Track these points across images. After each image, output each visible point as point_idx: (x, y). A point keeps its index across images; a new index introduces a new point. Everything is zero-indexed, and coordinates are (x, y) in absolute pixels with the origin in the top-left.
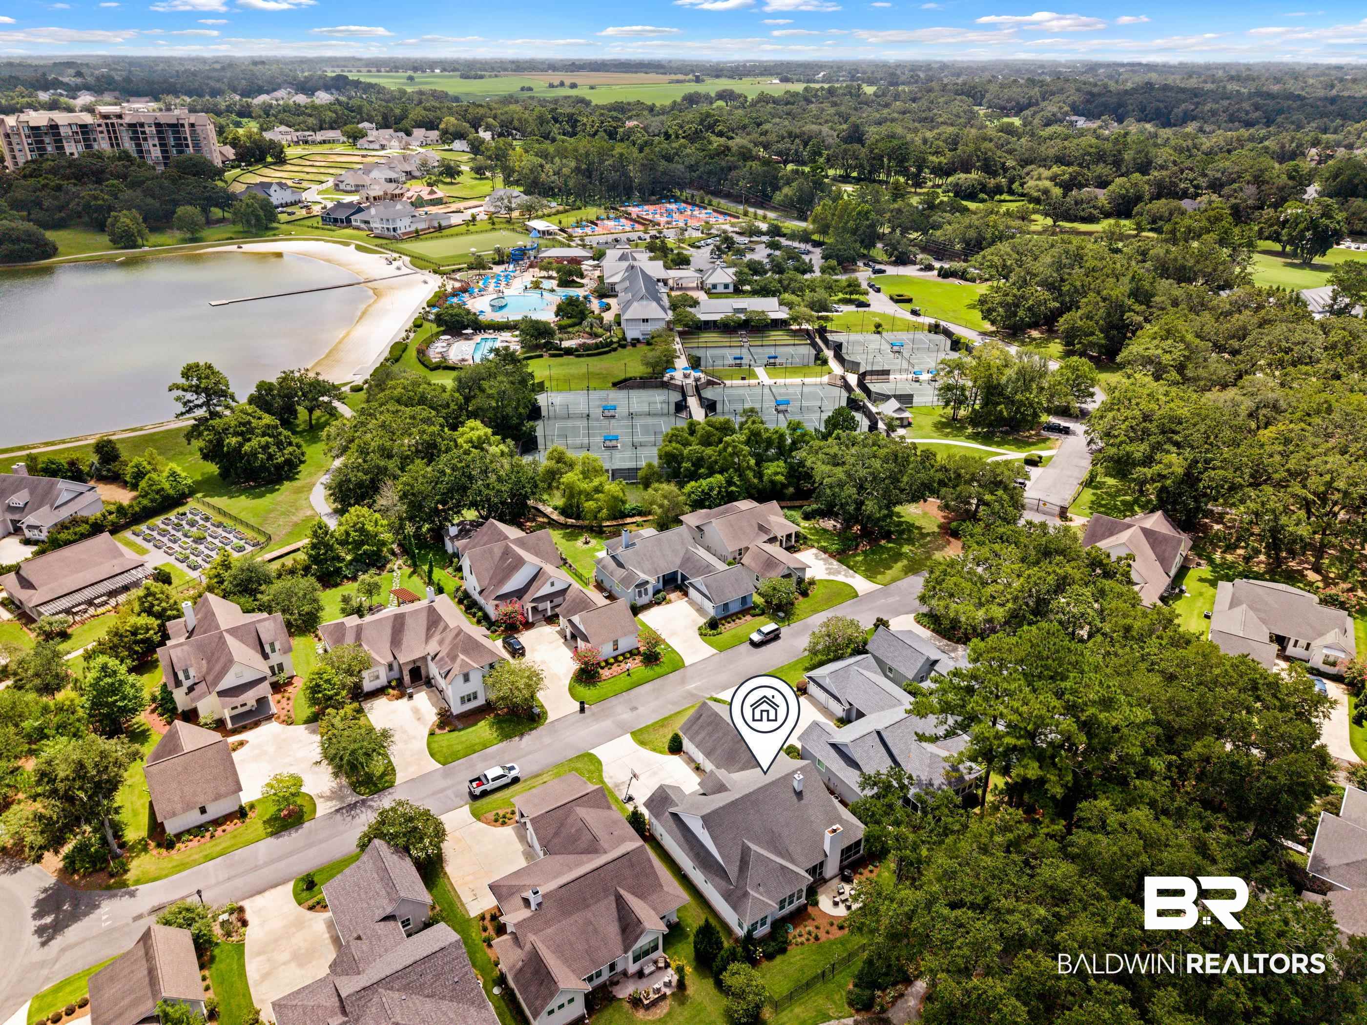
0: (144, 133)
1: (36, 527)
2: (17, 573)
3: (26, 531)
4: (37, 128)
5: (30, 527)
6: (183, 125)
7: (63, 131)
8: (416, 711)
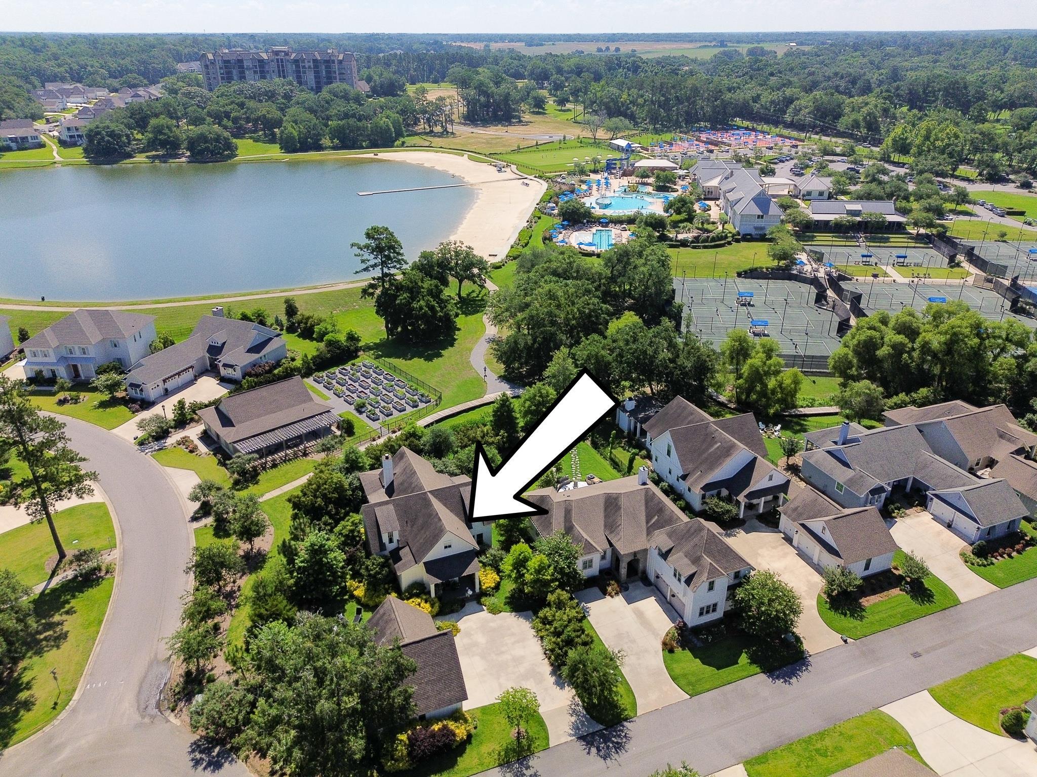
0: (304, 67)
1: (231, 366)
2: (217, 409)
3: (222, 370)
4: (228, 61)
5: (225, 365)
6: (333, 62)
7: (246, 64)
8: (640, 614)
